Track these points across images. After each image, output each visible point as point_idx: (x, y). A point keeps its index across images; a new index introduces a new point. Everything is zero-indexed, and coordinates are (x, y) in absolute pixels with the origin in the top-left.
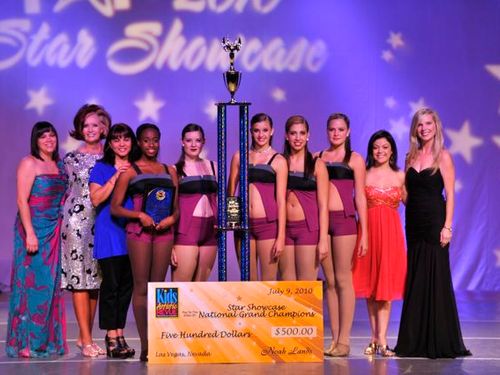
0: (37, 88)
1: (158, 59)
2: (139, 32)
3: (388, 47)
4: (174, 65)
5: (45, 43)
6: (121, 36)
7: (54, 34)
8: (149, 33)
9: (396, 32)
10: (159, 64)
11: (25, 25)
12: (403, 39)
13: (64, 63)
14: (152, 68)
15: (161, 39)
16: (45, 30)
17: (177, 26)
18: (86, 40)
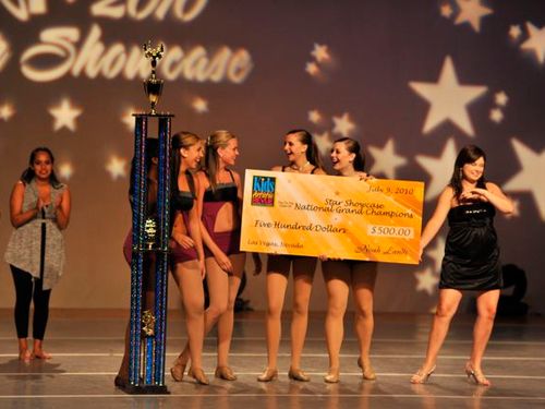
2: (55, 38)
4: (92, 72)
6: (37, 41)
8: (66, 39)
9: (321, 44)
10: (76, 71)
12: (328, 51)
14: (68, 75)
15: (79, 45)
17: (96, 32)
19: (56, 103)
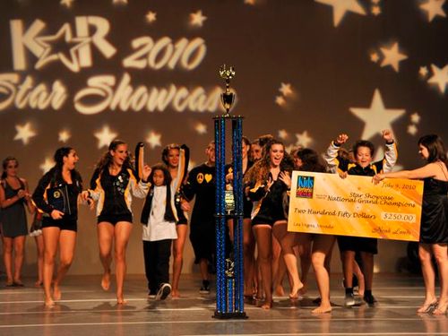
0: (23, 124)
1: (112, 102)
2: (98, 83)
3: (280, 94)
4: (124, 107)
5: (29, 91)
6: (85, 85)
7: (35, 85)
8: (106, 84)
9: (286, 83)
10: (113, 107)
11: (14, 78)
12: (291, 88)
13: (42, 106)
14: (108, 109)
15: (115, 88)
16: (29, 81)
17: (126, 78)
18: (59, 89)
19: (100, 129)
